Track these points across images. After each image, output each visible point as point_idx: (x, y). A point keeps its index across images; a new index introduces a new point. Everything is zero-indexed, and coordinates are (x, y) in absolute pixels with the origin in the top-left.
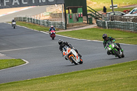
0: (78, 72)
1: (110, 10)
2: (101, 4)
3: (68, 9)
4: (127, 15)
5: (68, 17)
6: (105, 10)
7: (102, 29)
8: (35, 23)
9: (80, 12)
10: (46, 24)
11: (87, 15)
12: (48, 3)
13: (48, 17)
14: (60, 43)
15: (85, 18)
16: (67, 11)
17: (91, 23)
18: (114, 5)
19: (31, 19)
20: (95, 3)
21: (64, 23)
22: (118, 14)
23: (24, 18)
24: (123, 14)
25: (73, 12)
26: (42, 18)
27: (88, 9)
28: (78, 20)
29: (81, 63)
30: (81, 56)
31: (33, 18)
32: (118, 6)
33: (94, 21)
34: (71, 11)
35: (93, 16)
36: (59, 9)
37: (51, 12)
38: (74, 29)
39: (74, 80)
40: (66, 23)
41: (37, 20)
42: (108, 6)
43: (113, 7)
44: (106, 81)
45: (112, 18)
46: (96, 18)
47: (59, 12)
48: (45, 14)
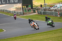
0: (29, 35)
1: (44, 6)
2: (40, 3)
3: (24, 6)
4: (52, 8)
5: (24, 9)
6: (41, 6)
7: (40, 15)
8: (9, 12)
9: (30, 7)
10: (14, 13)
11: (33, 8)
12: (14, 3)
13: (15, 10)
14: (29, 20)
15: (32, 10)
16: (24, 7)
17: (35, 12)
18: (46, 4)
19: (7, 10)
20: (37, 3)
21: (22, 12)
22: (47, 8)
23: (3, 10)
24: (50, 8)
25: (26, 7)
26: (12, 10)
27: (33, 5)
28: (29, 11)
29: (38, 29)
30: (38, 26)
31: (8, 10)
32: (48, 4)
33: (36, 11)
34: (25, 6)
35: (36, 9)
36: (20, 5)
37: (16, 7)
38: (27, 15)
39: (27, 39)
40: (23, 12)
41: (9, 11)
42: (43, 4)
43: (45, 4)
44: (42, 39)
45: (45, 10)
46: (37, 10)
47: (20, 7)
48: (13, 8)
